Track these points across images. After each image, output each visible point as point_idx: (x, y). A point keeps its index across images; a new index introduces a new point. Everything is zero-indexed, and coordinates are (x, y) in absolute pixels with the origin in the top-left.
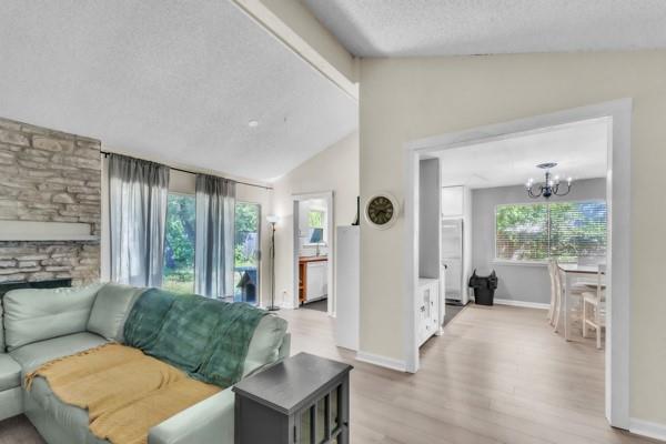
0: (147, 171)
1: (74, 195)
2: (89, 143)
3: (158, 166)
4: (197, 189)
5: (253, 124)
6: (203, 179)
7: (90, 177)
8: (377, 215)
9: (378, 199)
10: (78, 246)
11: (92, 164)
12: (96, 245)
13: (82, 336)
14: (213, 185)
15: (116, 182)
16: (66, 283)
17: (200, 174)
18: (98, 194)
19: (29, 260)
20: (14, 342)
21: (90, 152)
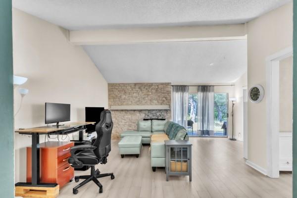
0: (182, 88)
1: (166, 98)
2: (168, 84)
3: (185, 86)
4: (198, 91)
5: (212, 64)
6: (200, 87)
7: (169, 93)
8: (254, 96)
9: (254, 88)
10: (166, 111)
11: (169, 89)
12: (170, 110)
13: (162, 132)
14: (204, 88)
15: (174, 93)
16: (164, 119)
17: (199, 86)
18: (170, 97)
19: (158, 114)
20: (153, 131)
21: (169, 86)
